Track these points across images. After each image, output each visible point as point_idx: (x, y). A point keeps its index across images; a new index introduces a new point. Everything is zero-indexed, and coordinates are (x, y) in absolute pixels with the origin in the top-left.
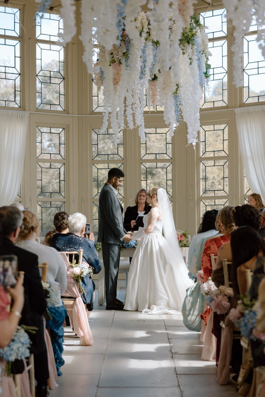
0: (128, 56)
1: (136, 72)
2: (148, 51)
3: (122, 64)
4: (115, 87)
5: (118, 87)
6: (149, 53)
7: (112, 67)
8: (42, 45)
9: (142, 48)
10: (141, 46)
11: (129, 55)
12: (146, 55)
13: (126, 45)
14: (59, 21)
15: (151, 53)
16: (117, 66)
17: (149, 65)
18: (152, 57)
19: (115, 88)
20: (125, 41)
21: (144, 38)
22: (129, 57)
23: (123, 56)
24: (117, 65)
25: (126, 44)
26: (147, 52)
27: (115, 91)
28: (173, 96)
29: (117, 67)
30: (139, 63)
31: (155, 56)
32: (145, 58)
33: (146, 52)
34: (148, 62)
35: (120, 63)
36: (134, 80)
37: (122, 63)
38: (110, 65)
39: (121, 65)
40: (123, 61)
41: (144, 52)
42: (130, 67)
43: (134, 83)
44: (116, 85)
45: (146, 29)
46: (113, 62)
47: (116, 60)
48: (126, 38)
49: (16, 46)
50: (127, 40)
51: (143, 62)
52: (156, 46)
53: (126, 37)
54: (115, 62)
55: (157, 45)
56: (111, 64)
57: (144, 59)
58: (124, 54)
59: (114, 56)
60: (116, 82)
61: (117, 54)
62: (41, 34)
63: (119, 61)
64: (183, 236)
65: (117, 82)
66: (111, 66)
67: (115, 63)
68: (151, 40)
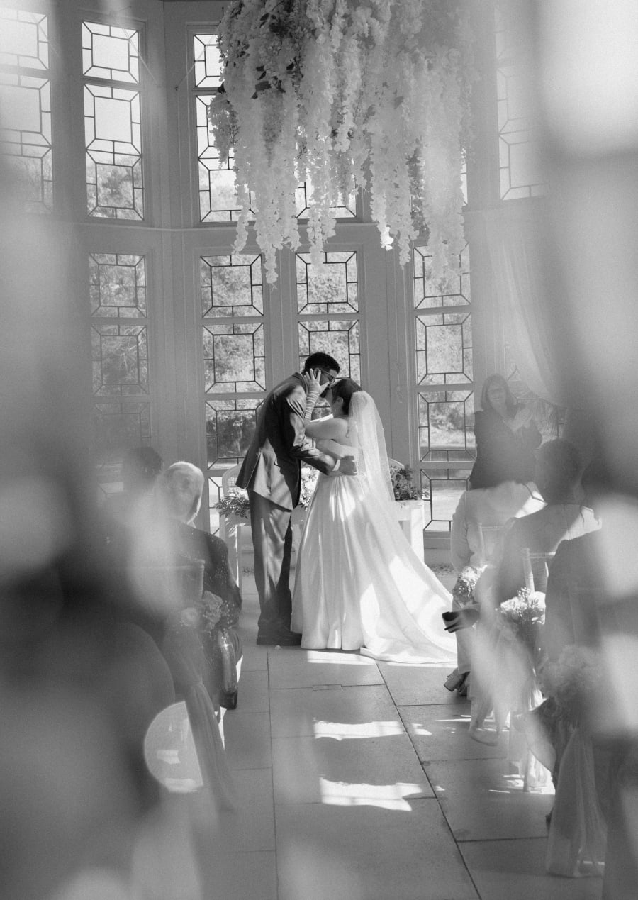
0: (300, 73)
1: (321, 109)
2: (348, 59)
3: (285, 92)
4: (270, 147)
5: (277, 149)
6: (352, 65)
7: (260, 99)
8: (96, 89)
9: (335, 51)
10: (333, 47)
11: (302, 71)
12: (345, 69)
13: (297, 45)
14: (128, 40)
15: (356, 63)
16: (272, 97)
17: (352, 93)
18: (358, 74)
19: (270, 150)
20: (293, 36)
21: (340, 28)
22: (303, 76)
23: (288, 73)
24: (274, 95)
25: (295, 42)
26: (347, 62)
27: (270, 158)
28: (407, 167)
29: (273, 100)
30: (328, 87)
31: (365, 72)
32: (342, 77)
33: (344, 61)
34: (348, 87)
35: (281, 90)
36: (315, 130)
37: (286, 89)
38: (255, 97)
39: (283, 94)
40: (287, 85)
41: (338, 60)
42: (306, 99)
43: (315, 136)
44: (270, 143)
45: (343, 8)
46: (263, 86)
47: (271, 81)
48: (295, 30)
49: (41, 90)
50: (299, 33)
51: (338, 87)
52: (365, 49)
53: (295, 26)
54: (269, 87)
55: (367, 47)
56: (259, 93)
57: (340, 78)
58: (290, 67)
59: (265, 72)
60: (271, 135)
61: (272, 68)
62: (93, 66)
63: (277, 85)
64: (402, 476)
65: (274, 136)
66: (257, 99)
67: (268, 91)
68: (354, 34)
